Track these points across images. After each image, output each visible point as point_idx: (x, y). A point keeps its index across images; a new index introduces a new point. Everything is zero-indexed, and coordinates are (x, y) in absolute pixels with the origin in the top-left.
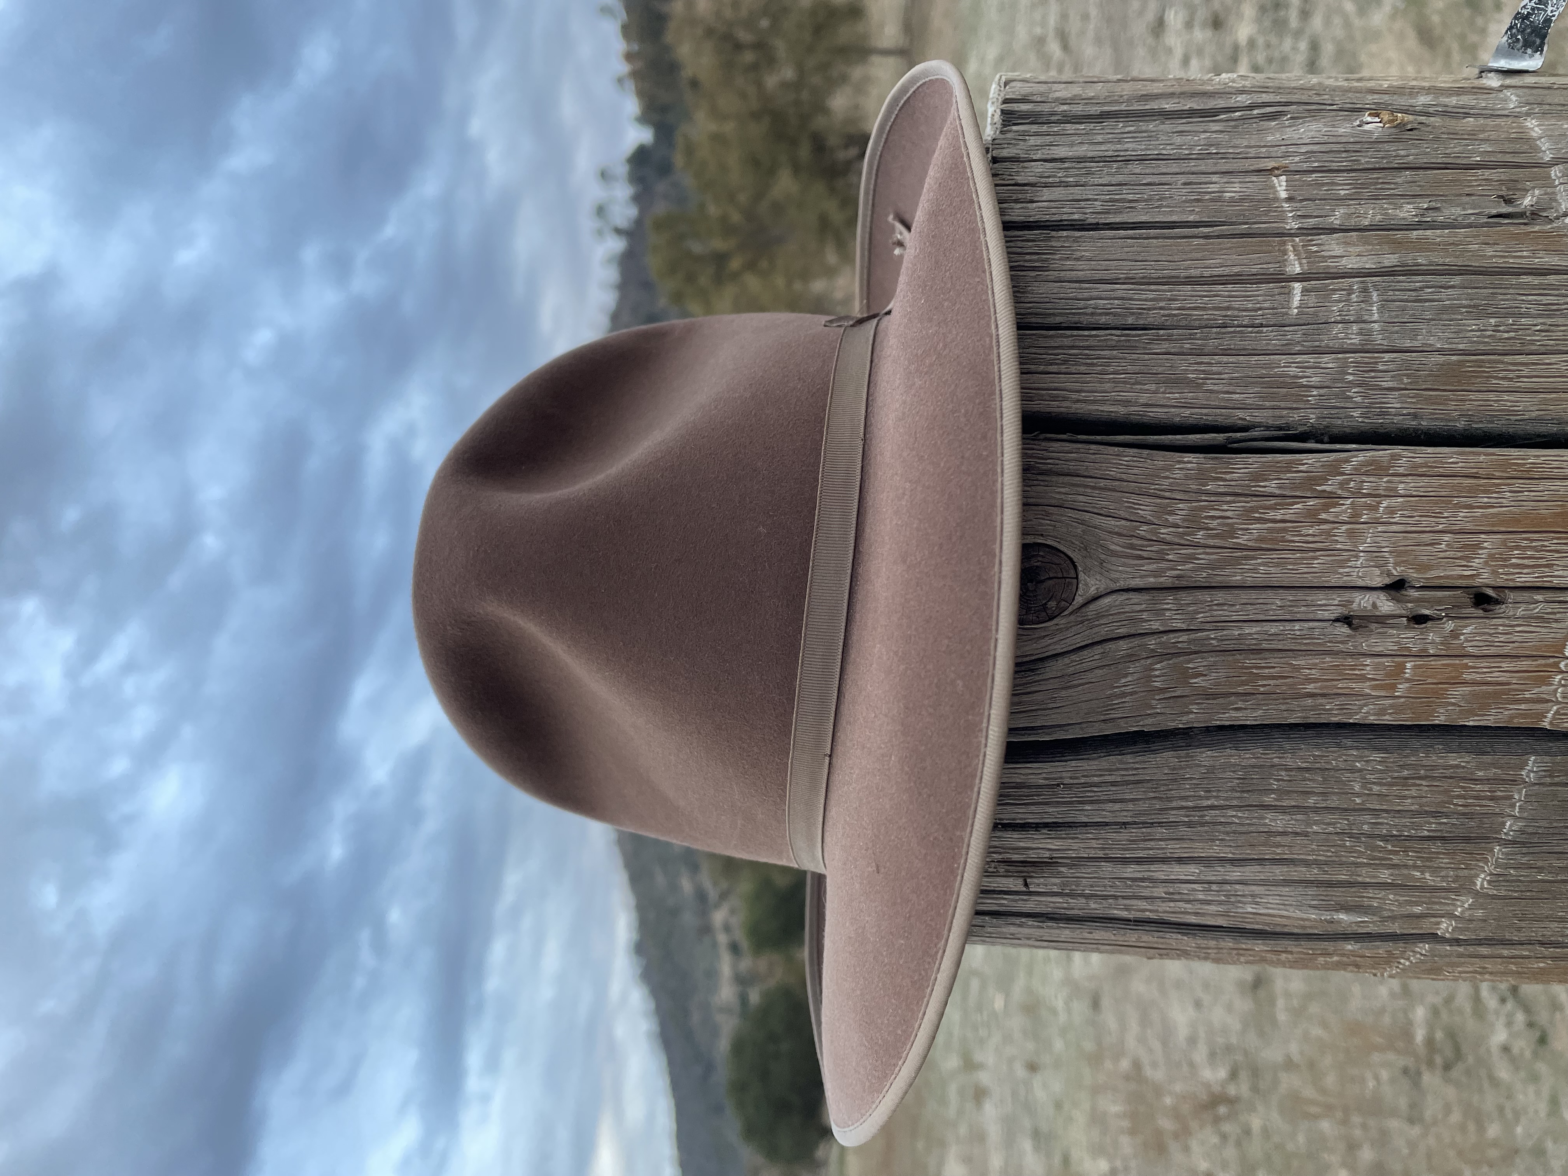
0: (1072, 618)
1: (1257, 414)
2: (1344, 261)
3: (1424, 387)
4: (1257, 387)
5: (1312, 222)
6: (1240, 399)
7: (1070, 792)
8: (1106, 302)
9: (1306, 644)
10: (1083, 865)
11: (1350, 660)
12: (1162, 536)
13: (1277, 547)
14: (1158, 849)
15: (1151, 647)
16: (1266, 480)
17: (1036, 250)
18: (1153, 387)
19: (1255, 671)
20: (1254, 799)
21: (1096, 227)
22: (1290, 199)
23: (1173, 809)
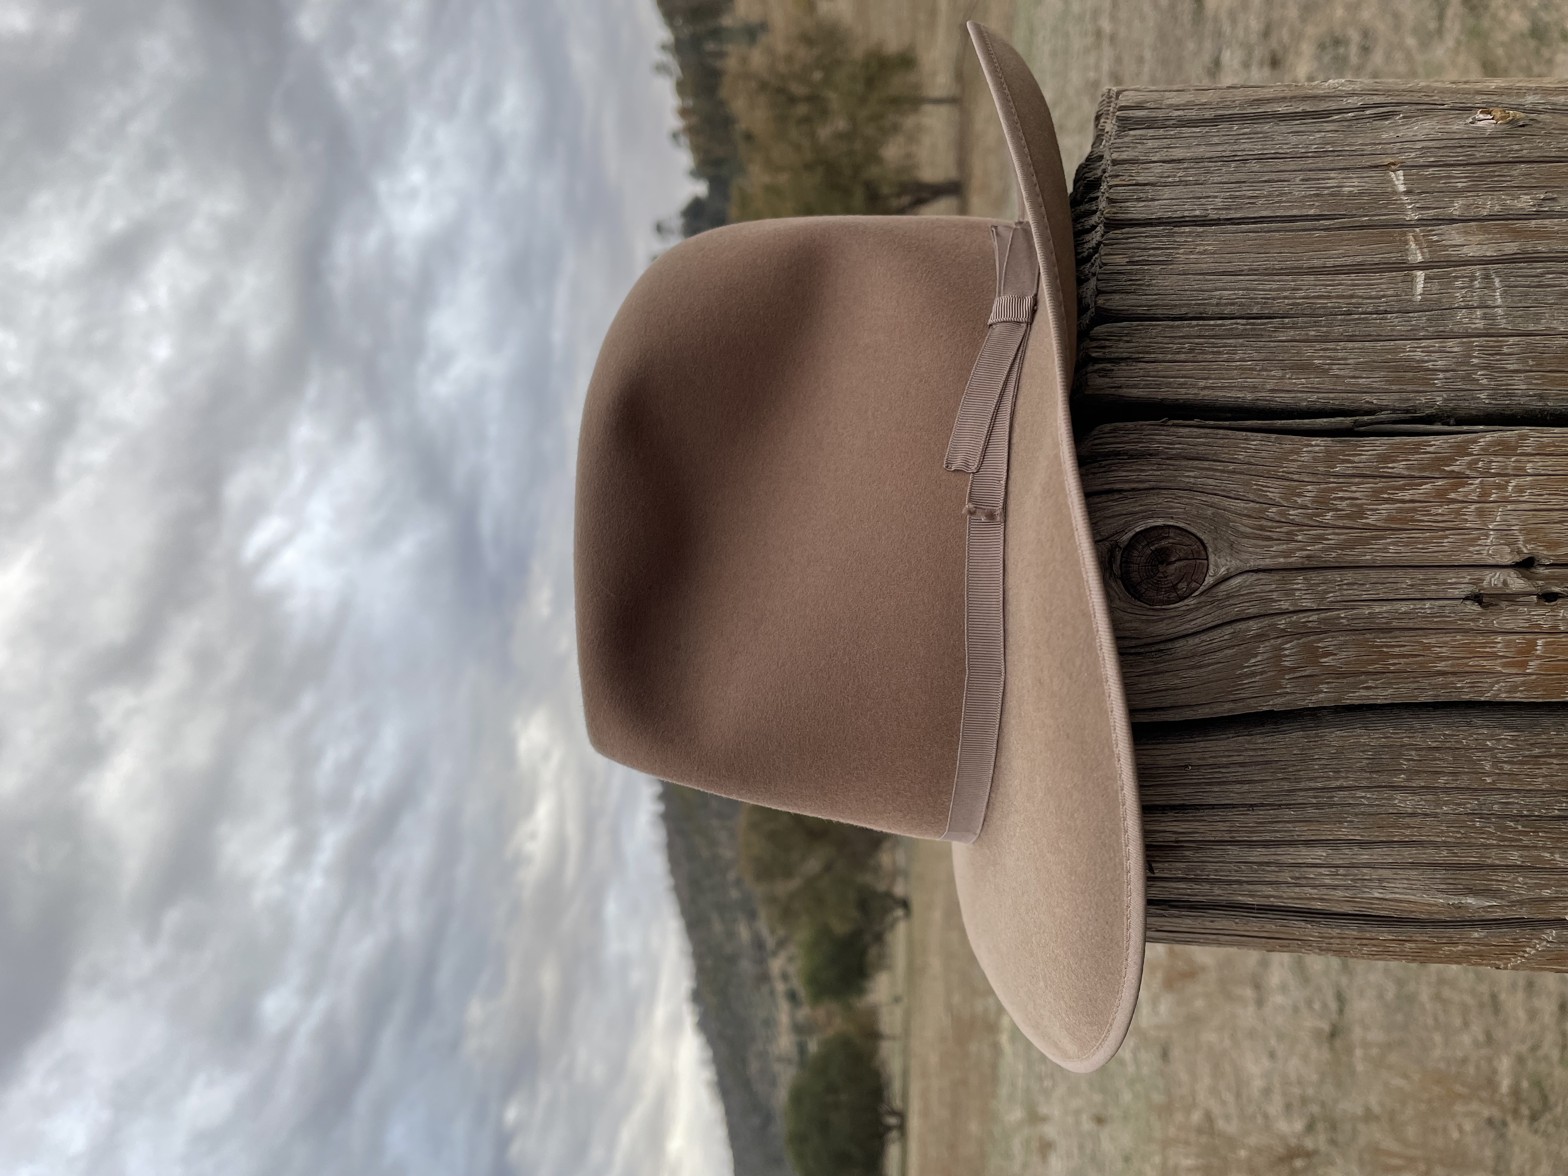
0: (1203, 598)
1: (1384, 398)
2: (1465, 250)
3: (1549, 369)
4: (1383, 371)
5: (1432, 212)
6: (1366, 383)
7: (1197, 774)
8: (1231, 292)
9: (1436, 622)
10: (1209, 849)
11: (1481, 638)
12: (1291, 517)
13: (1405, 527)
14: (1285, 831)
15: (1282, 627)
16: (1393, 462)
17: (1159, 245)
18: (1280, 373)
19: (1385, 650)
20: (1383, 779)
21: (1217, 222)
22: (1408, 192)
23: (1301, 790)
